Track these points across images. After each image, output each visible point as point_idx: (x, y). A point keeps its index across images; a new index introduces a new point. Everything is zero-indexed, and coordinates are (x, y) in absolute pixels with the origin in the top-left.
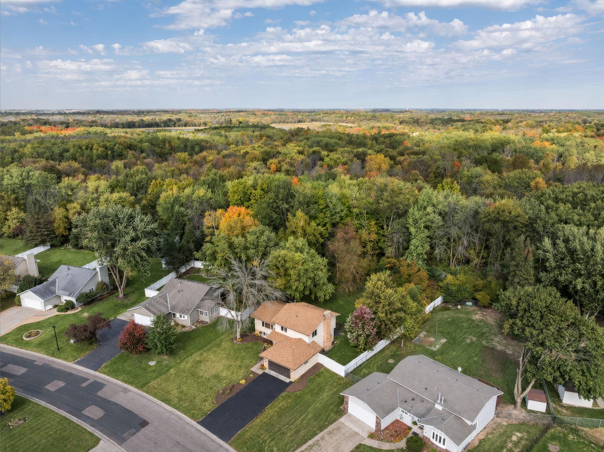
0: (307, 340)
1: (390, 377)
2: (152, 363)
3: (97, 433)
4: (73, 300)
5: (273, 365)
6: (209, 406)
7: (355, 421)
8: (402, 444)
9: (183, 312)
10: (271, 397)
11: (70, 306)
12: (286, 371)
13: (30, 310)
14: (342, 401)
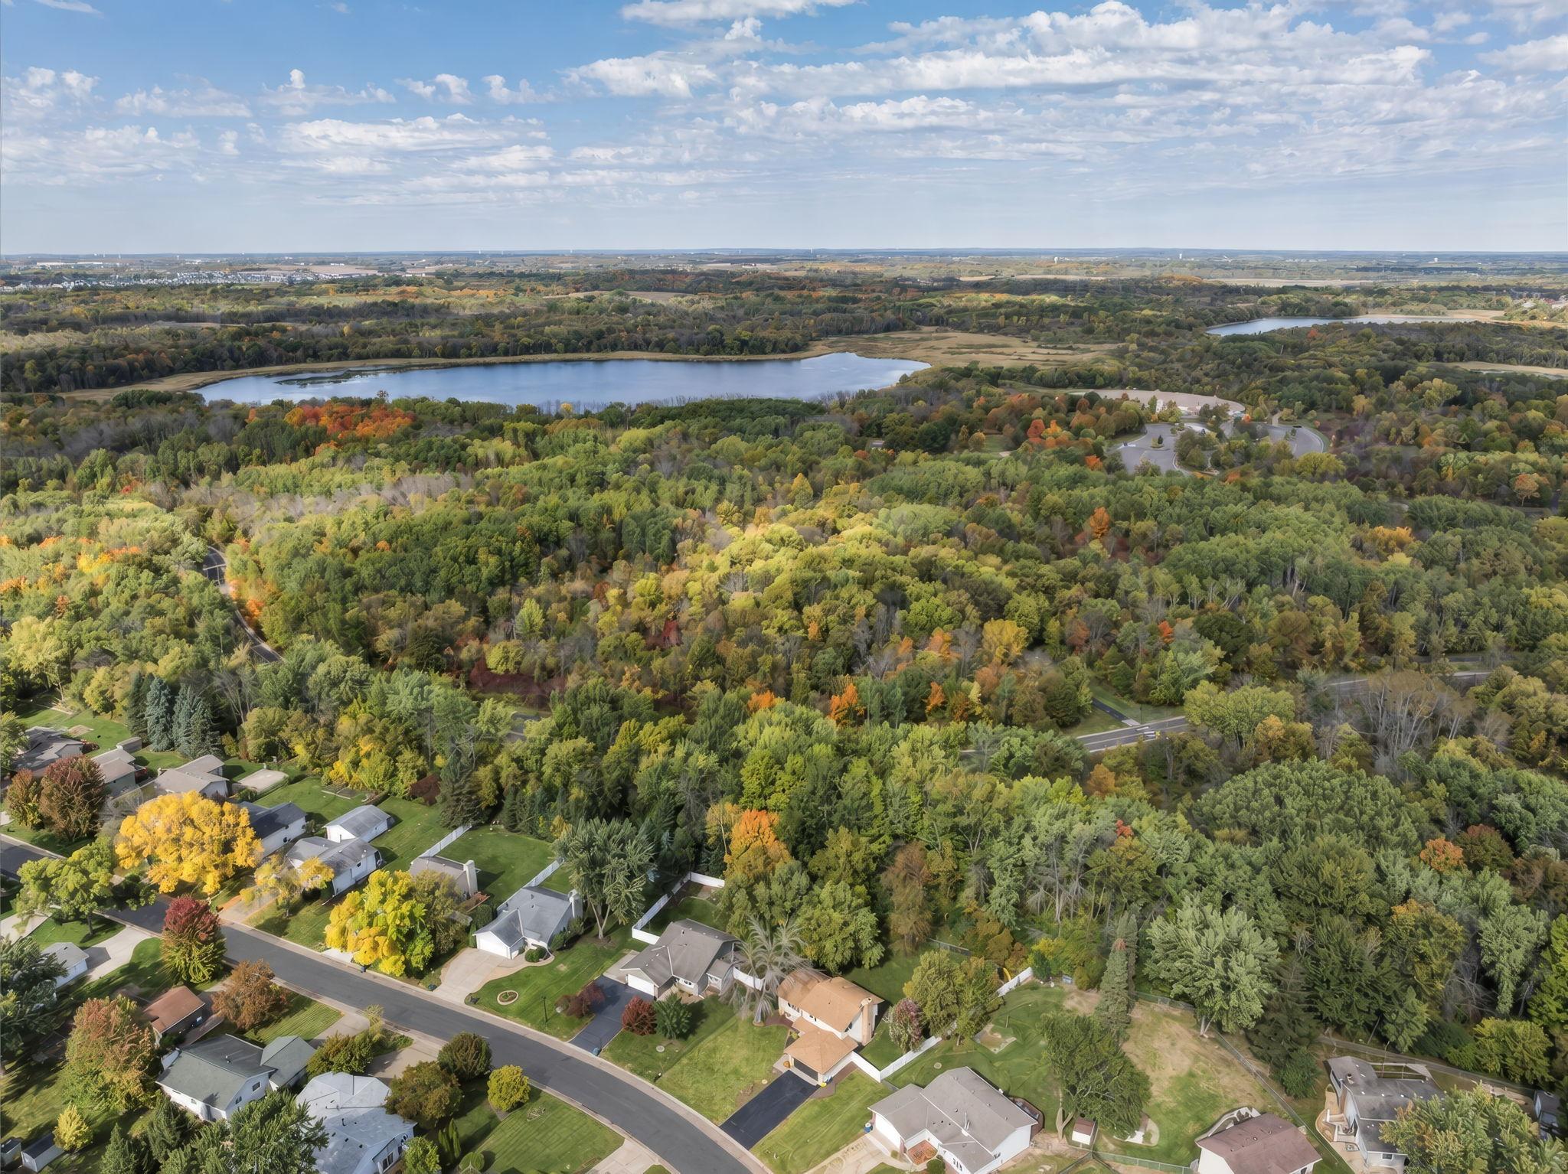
0: (839, 1035)
1: (924, 1094)
2: (660, 1049)
3: (618, 1130)
4: (544, 945)
5: (798, 1064)
6: (730, 1109)
7: (883, 1140)
8: (922, 1166)
9: (688, 977)
10: (794, 1104)
11: (541, 953)
12: (813, 1074)
13: (493, 957)
14: (870, 1116)
